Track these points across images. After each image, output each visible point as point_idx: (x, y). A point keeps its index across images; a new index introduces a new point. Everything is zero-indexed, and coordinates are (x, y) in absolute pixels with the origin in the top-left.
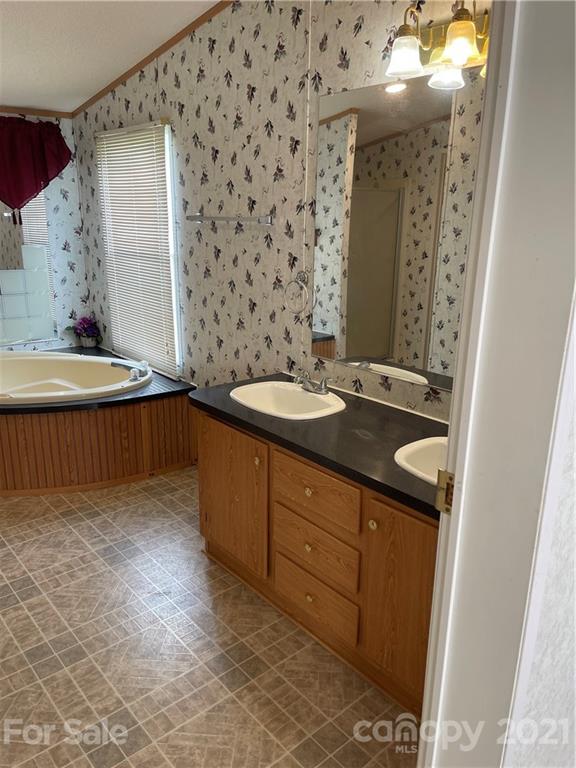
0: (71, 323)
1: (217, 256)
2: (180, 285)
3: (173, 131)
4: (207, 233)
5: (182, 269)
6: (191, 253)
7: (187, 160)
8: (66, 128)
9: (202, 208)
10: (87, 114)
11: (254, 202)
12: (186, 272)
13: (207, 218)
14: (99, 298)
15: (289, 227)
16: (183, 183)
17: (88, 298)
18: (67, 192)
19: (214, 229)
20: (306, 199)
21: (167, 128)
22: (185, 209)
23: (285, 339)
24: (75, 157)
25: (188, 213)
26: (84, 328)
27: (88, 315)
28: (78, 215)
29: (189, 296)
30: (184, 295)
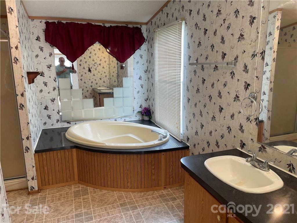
0: (140, 110)
1: (203, 83)
2: (184, 96)
3: (186, 23)
4: (199, 71)
5: (186, 88)
6: (191, 81)
7: (192, 36)
8: (144, 29)
9: (198, 59)
10: (152, 22)
11: (225, 54)
12: (188, 90)
13: (200, 64)
14: (151, 99)
15: (246, 67)
16: (189, 47)
17: (147, 99)
18: (142, 55)
19: (203, 69)
20: (259, 50)
21: (184, 22)
22: (189, 59)
23: (240, 130)
24: (146, 41)
25: (191, 62)
26: (145, 112)
27: (147, 106)
28: (146, 65)
29: (188, 102)
30: (186, 101)
